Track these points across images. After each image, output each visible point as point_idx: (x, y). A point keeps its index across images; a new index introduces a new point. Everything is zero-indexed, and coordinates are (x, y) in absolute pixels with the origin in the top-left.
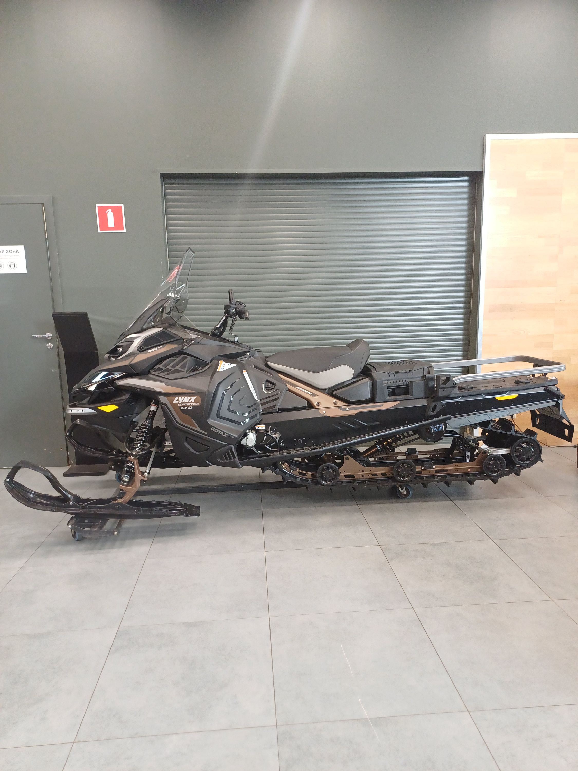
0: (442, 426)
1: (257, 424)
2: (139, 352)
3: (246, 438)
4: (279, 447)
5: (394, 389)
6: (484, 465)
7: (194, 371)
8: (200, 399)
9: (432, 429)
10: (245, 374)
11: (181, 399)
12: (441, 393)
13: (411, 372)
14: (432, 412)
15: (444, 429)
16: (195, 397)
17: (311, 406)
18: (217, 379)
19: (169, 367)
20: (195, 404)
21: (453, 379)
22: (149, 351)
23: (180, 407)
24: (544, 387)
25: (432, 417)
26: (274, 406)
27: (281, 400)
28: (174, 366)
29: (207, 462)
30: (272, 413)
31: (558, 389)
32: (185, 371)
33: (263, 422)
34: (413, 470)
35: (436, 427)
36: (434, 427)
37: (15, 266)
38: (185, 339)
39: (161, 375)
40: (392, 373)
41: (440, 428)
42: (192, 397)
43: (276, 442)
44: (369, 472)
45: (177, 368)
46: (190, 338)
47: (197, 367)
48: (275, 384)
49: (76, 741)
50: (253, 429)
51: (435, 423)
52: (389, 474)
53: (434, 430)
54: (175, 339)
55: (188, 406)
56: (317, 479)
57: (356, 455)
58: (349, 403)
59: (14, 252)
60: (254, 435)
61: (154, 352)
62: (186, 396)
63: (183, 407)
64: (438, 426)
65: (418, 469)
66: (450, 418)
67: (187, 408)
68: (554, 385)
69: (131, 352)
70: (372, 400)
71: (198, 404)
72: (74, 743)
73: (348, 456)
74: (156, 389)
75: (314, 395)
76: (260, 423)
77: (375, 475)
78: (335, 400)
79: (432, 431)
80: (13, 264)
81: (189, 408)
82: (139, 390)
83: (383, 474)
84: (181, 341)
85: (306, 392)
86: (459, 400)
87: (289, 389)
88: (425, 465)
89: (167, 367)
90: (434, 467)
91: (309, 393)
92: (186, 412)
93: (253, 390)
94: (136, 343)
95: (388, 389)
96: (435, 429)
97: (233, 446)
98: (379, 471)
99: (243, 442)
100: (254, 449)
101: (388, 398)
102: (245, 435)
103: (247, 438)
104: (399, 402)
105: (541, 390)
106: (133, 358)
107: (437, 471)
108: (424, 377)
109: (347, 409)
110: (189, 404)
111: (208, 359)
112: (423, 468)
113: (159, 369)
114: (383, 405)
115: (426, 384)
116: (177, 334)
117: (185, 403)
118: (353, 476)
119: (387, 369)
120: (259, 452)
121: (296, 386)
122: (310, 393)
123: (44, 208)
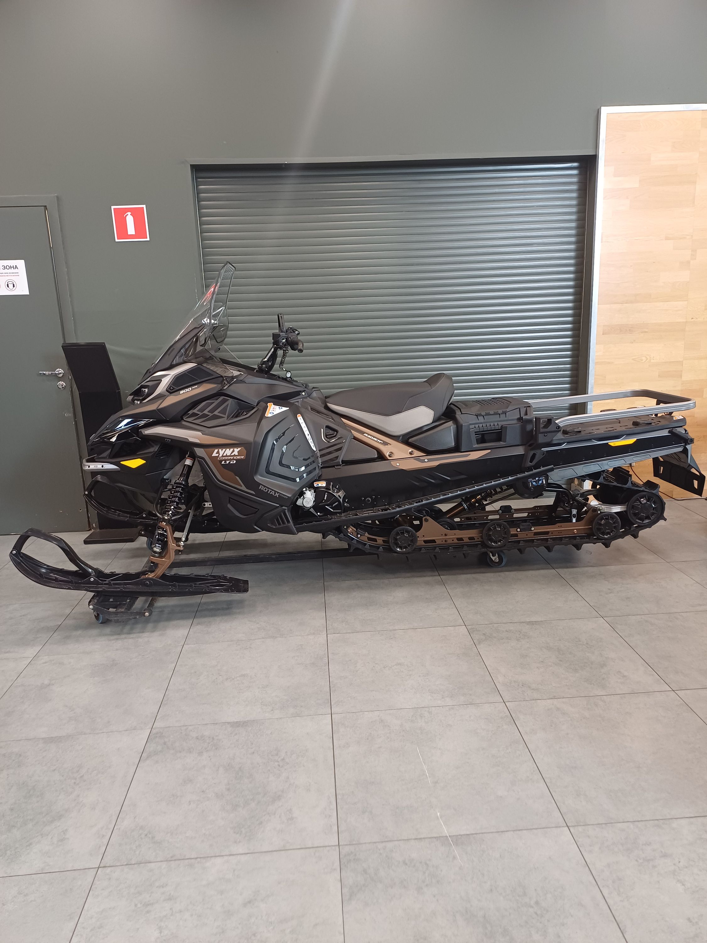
0: (543, 479)
1: (316, 481)
2: (169, 394)
3: (302, 498)
4: (343, 508)
5: (483, 435)
6: (594, 525)
7: (237, 417)
8: (245, 451)
9: (530, 483)
10: (300, 419)
11: (221, 452)
12: (541, 439)
13: (505, 413)
14: (530, 462)
15: (544, 483)
16: (239, 449)
17: (381, 457)
18: (265, 426)
19: (206, 412)
20: (238, 457)
21: (557, 422)
22: (181, 392)
23: (221, 461)
24: (669, 429)
25: (530, 469)
26: (337, 457)
27: (344, 450)
28: (211, 411)
29: (255, 527)
30: (334, 466)
31: (686, 431)
32: (226, 416)
33: (323, 477)
34: (507, 532)
35: (535, 480)
36: (533, 481)
37: (14, 286)
38: (225, 377)
39: (197, 421)
40: (480, 415)
41: (540, 482)
42: (235, 449)
43: (339, 501)
44: (453, 535)
45: (216, 413)
46: (230, 375)
47: (241, 412)
48: (337, 431)
49: (101, 865)
50: (310, 486)
51: (533, 476)
52: (478, 538)
53: (532, 484)
54: (213, 377)
55: (230, 460)
56: (389, 546)
57: (438, 515)
58: (428, 453)
59: (12, 268)
60: (312, 494)
61: (186, 393)
62: (228, 448)
63: (224, 461)
64: (538, 480)
65: (513, 531)
66: (552, 470)
67: (230, 462)
68: (681, 427)
69: (159, 393)
70: (457, 449)
71: (242, 457)
72: (100, 869)
73: (428, 518)
74: (191, 440)
75: (385, 443)
76: (319, 479)
77: (460, 539)
78: (410, 450)
79: (531, 486)
80: (11, 283)
81: (231, 463)
82: (170, 440)
83: (470, 538)
84: (220, 379)
85: (376, 439)
86: (564, 446)
87: (354, 436)
88: (521, 527)
89: (204, 412)
90: (533, 529)
91: (378, 441)
92: (228, 467)
93: (310, 439)
94: (165, 383)
95: (476, 435)
96: (534, 483)
97: (286, 508)
98: (466, 534)
99: (299, 502)
100: (312, 510)
101: (476, 446)
102: (302, 494)
103: (304, 498)
104: (490, 451)
105: (665, 433)
106: (161, 401)
107: (536, 534)
108: (520, 419)
109: (426, 460)
110: (232, 458)
111: (254, 401)
112: (519, 530)
113: (194, 415)
114: (470, 454)
115: (523, 428)
116: (214, 370)
117: (226, 456)
118: (434, 541)
119: (476, 409)
120: (319, 514)
121: (362, 433)
122: (380, 441)
123: (46, 211)
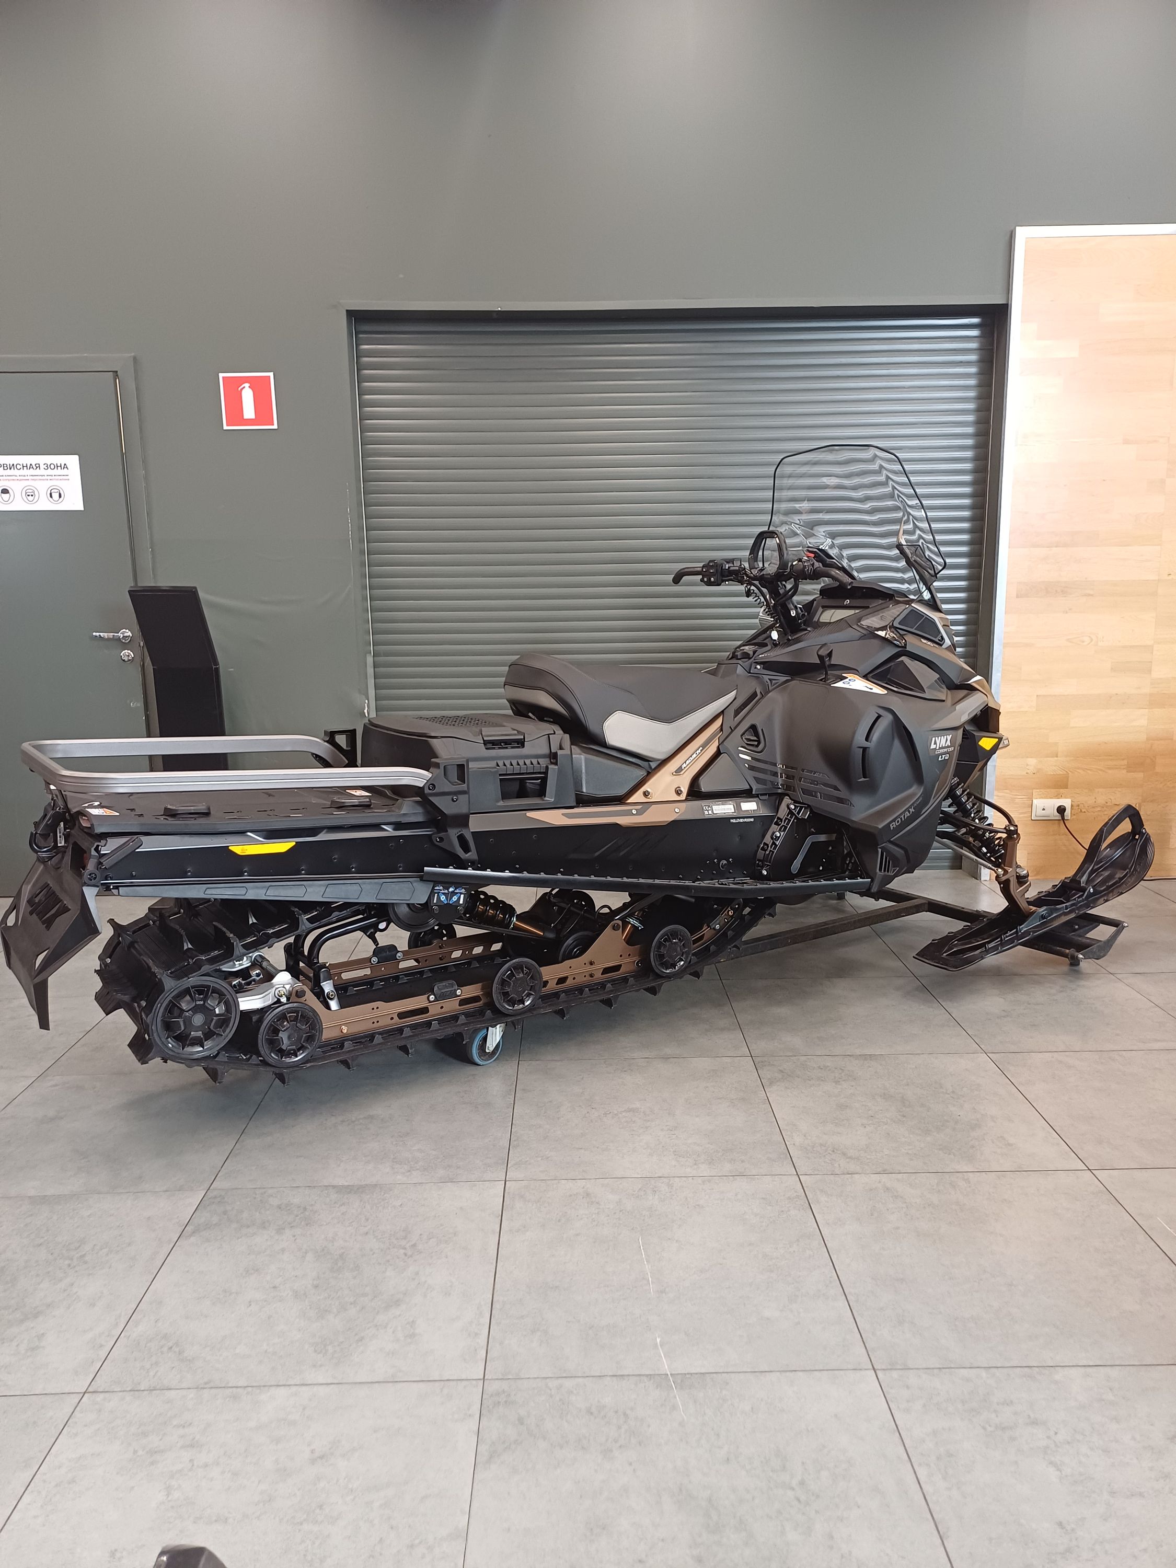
37: (60, 496)
49: (90, 1389)
59: (59, 468)
72: (86, 1394)
80: (56, 491)
123: (117, 380)
